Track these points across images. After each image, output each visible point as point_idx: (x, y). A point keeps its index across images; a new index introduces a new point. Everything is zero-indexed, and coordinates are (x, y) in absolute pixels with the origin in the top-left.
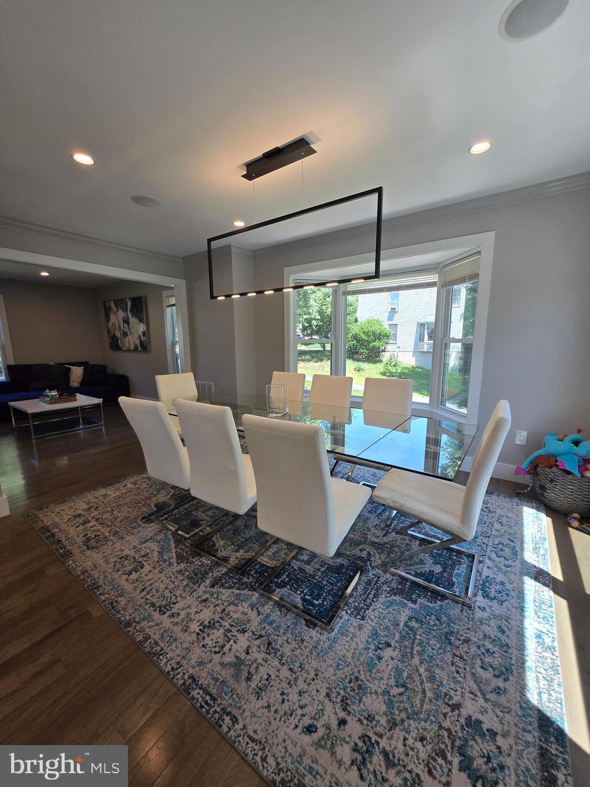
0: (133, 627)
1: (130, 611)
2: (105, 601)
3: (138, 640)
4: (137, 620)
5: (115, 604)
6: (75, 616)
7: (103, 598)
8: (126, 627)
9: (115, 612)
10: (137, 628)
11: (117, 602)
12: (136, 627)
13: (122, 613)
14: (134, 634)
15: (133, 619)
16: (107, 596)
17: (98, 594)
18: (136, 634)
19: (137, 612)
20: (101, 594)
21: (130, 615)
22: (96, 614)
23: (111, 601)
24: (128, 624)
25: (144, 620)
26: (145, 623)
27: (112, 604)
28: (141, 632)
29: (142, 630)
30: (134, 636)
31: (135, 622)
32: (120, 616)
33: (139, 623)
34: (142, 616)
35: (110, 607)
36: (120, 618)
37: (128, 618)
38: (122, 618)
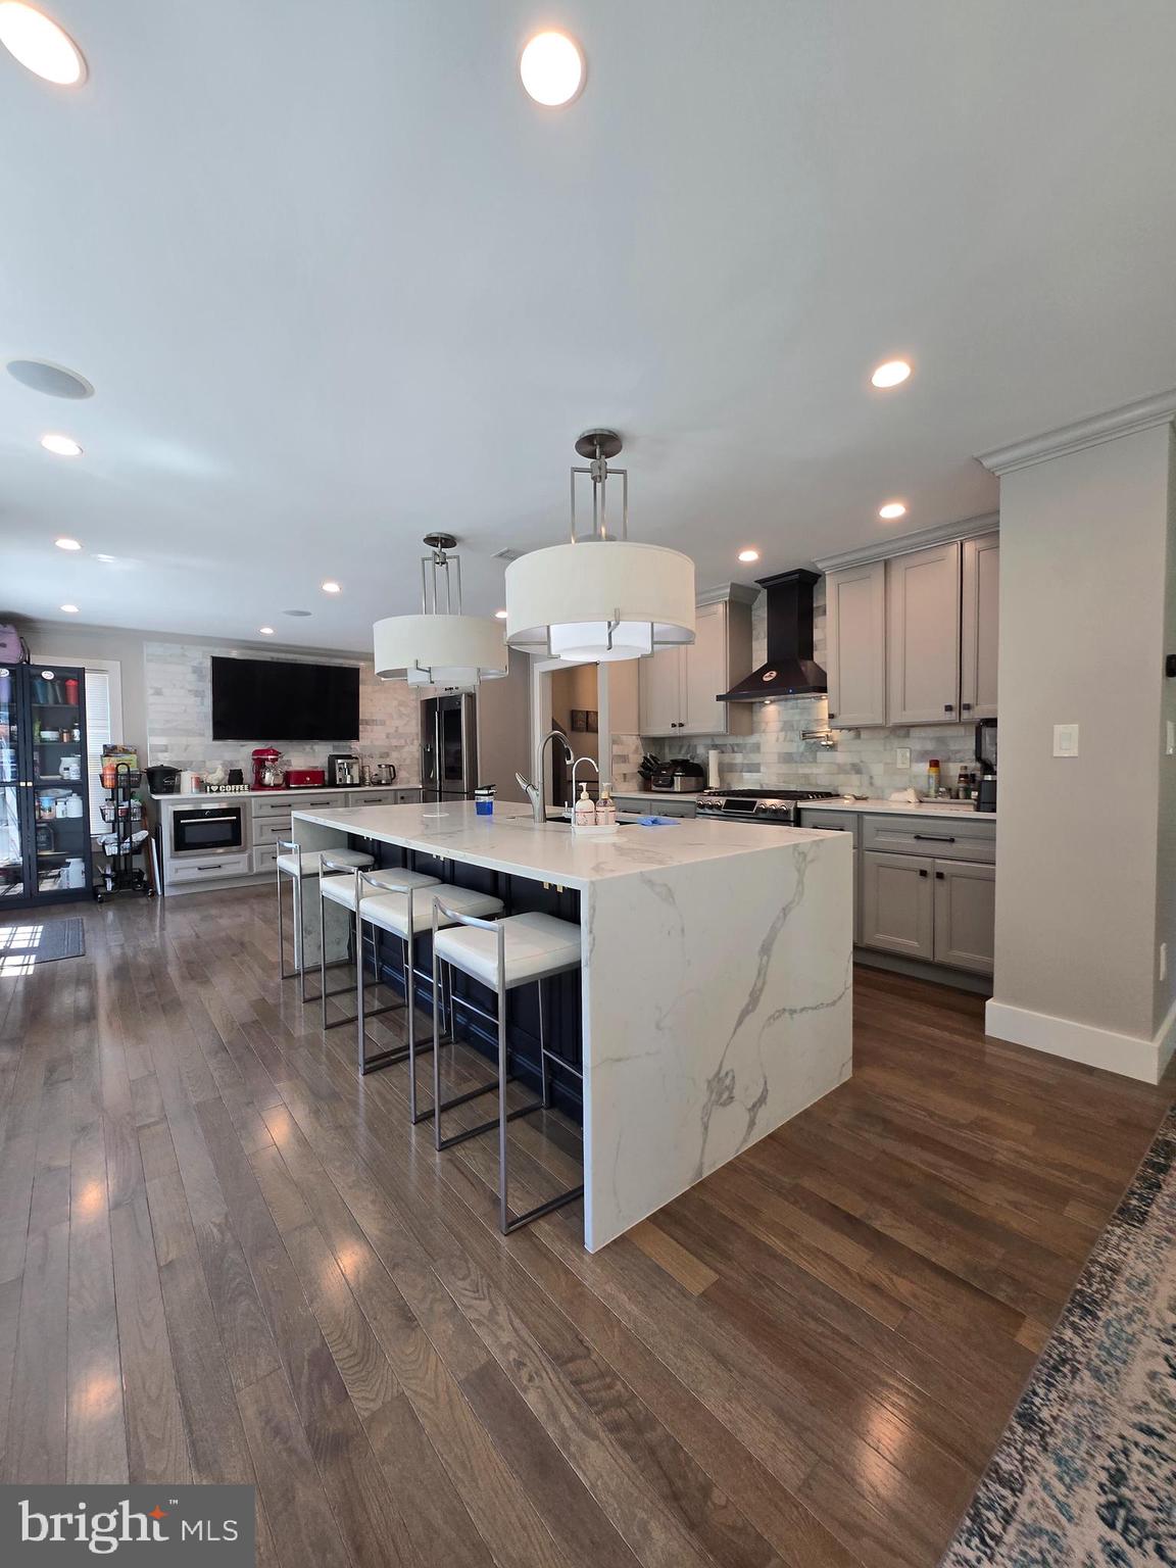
0: (1027, 1437)
1: (1068, 1416)
2: (1062, 1342)
3: (997, 1459)
4: (1050, 1440)
5: (1066, 1369)
6: (1001, 1297)
7: (1068, 1334)
8: (1020, 1416)
9: (1044, 1378)
10: (1027, 1448)
11: (1075, 1372)
12: (1030, 1443)
13: (1051, 1397)
14: (1008, 1445)
15: (1047, 1428)
16: (1077, 1342)
17: (1072, 1318)
18: (1013, 1452)
19: (1072, 1435)
20: (1075, 1328)
21: (1055, 1419)
22: (1023, 1337)
23: (1069, 1355)
24: (1029, 1420)
25: (1059, 1461)
26: (1052, 1468)
27: (1064, 1361)
28: (1021, 1462)
29: (1027, 1463)
30: (1005, 1447)
31: (1042, 1437)
32: (1041, 1392)
33: (1045, 1449)
34: (1067, 1452)
35: (1052, 1362)
36: (1036, 1394)
37: (1045, 1414)
38: (1037, 1401)
